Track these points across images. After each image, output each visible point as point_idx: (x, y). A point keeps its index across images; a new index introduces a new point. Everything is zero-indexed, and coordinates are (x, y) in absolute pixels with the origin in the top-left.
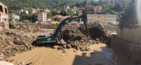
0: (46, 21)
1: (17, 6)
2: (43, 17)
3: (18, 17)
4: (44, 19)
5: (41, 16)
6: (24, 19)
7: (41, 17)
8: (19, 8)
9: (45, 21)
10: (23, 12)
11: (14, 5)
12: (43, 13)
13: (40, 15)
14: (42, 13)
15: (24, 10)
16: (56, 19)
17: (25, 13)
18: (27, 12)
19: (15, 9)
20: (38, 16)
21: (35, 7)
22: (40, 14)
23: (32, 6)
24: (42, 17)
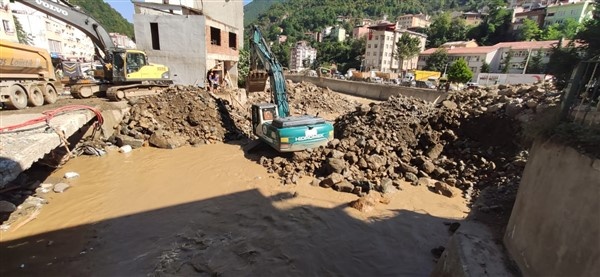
0: (395, 66)
1: (321, 16)
2: (387, 50)
3: (312, 54)
4: (386, 58)
5: (376, 47)
6: (325, 60)
7: (378, 54)
8: (324, 23)
9: (392, 69)
10: (329, 37)
11: (313, 14)
12: (388, 34)
13: (372, 42)
14: (383, 37)
15: (334, 28)
16: (436, 61)
17: (336, 39)
18: (342, 35)
19: (312, 25)
20: (367, 50)
21: (376, 10)
22: (373, 38)
23: (364, 11)
24: (381, 54)
